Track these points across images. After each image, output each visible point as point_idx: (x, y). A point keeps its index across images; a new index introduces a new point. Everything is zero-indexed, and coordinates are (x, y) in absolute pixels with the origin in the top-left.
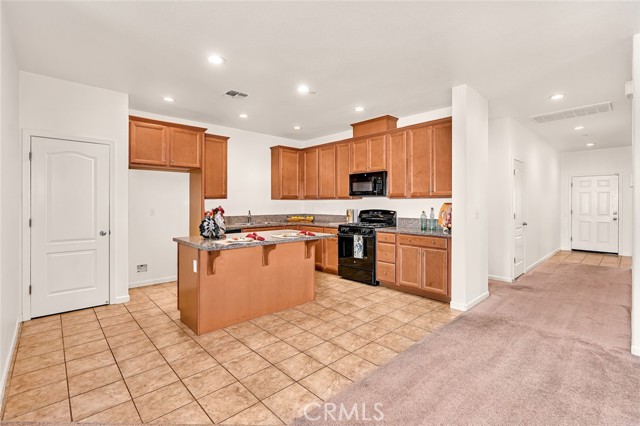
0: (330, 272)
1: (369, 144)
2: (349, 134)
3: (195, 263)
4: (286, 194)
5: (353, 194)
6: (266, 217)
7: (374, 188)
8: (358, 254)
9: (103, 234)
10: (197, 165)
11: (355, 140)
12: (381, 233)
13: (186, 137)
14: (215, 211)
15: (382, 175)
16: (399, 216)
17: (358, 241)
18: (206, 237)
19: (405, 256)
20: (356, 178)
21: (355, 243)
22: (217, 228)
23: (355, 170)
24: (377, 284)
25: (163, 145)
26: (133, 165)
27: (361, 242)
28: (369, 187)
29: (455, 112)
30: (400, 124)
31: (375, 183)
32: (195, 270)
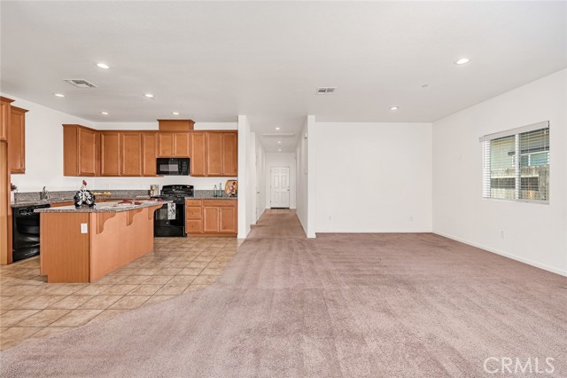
1: (175, 137)
2: (155, 126)
3: (84, 226)
4: (84, 171)
5: (159, 173)
7: (180, 169)
8: (172, 216)
11: (161, 132)
12: (190, 200)
15: (186, 160)
16: (195, 189)
17: (171, 207)
19: (208, 214)
20: (162, 162)
21: (169, 208)
23: (161, 155)
24: (186, 236)
27: (174, 208)
28: (175, 168)
29: (240, 127)
30: (197, 127)
31: (180, 165)
32: (83, 231)
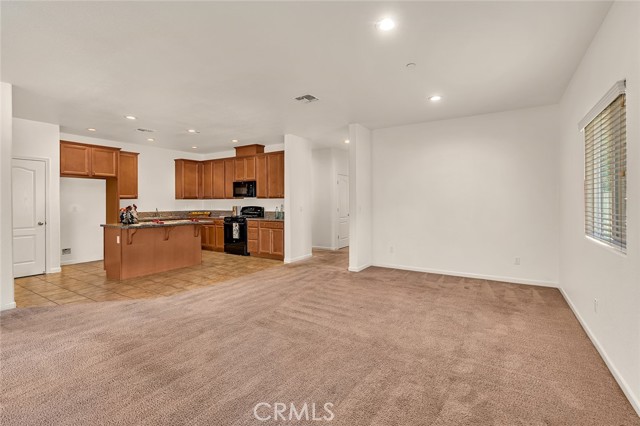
0: (218, 250)
1: (245, 161)
2: (233, 154)
3: (118, 238)
4: (187, 195)
5: (237, 195)
6: (171, 213)
7: (248, 192)
8: (236, 235)
9: (40, 224)
10: (114, 175)
11: (237, 158)
12: (250, 221)
13: (105, 154)
14: (129, 208)
15: (253, 183)
16: (266, 210)
17: (236, 227)
18: (125, 224)
19: (263, 235)
20: (237, 185)
21: (234, 228)
22: (132, 217)
23: (236, 180)
24: (249, 254)
25: (86, 160)
26: (62, 175)
27: (237, 228)
28: (244, 191)
29: (286, 147)
30: (266, 150)
31: (248, 188)
32: (118, 242)
